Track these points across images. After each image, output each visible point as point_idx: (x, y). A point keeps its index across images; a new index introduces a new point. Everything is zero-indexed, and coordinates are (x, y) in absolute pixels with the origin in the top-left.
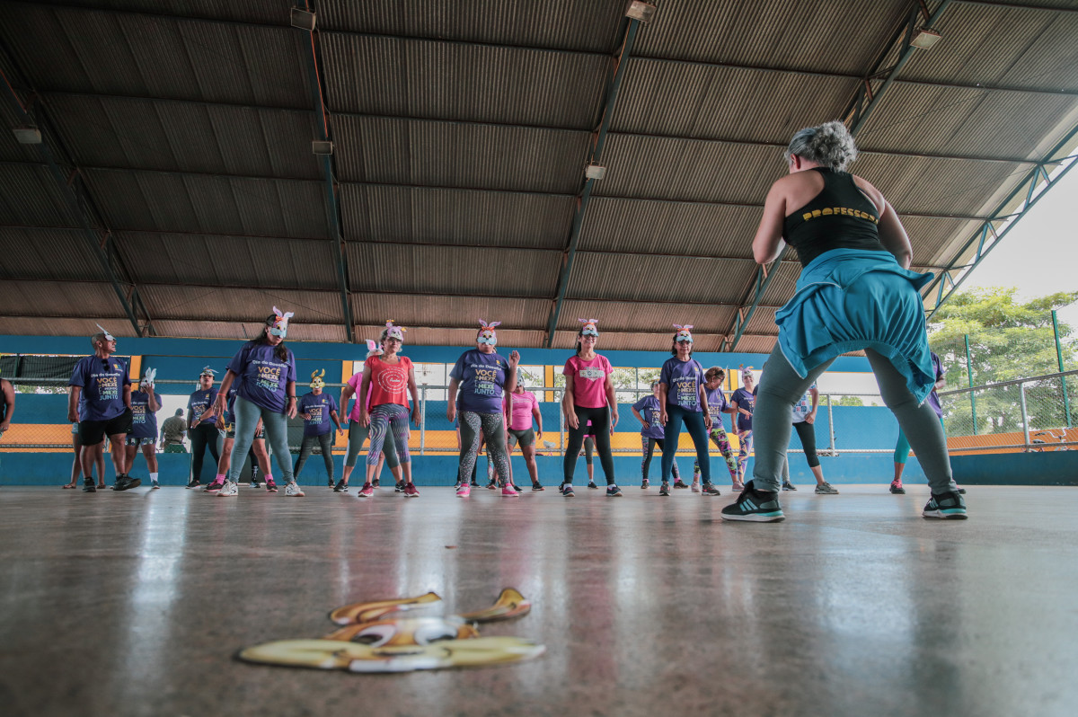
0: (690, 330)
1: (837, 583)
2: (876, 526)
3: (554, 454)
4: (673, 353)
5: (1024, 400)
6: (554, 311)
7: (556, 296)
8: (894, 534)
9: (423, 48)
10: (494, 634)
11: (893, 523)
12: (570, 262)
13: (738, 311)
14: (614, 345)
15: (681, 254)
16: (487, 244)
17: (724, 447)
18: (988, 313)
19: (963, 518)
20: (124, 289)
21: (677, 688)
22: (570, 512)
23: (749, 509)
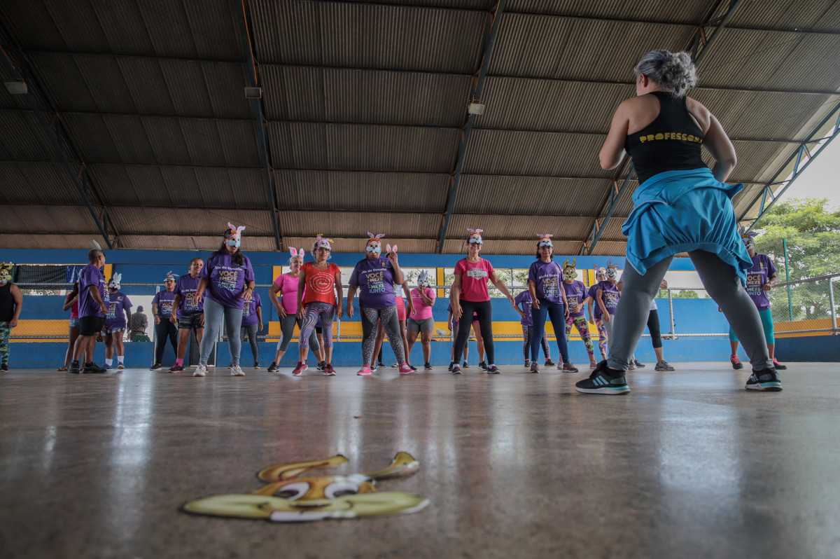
0: (551, 238)
1: (670, 446)
2: (707, 397)
3: (445, 340)
4: (537, 258)
5: (832, 292)
6: (444, 224)
7: (445, 210)
8: (720, 404)
9: (334, 8)
10: (387, 490)
11: (720, 394)
12: (456, 183)
13: (594, 222)
14: (493, 251)
15: (548, 175)
16: (388, 170)
17: (584, 333)
18: (802, 220)
19: (778, 390)
20: (97, 210)
21: (533, 534)
22: (457, 387)
23: (601, 384)
